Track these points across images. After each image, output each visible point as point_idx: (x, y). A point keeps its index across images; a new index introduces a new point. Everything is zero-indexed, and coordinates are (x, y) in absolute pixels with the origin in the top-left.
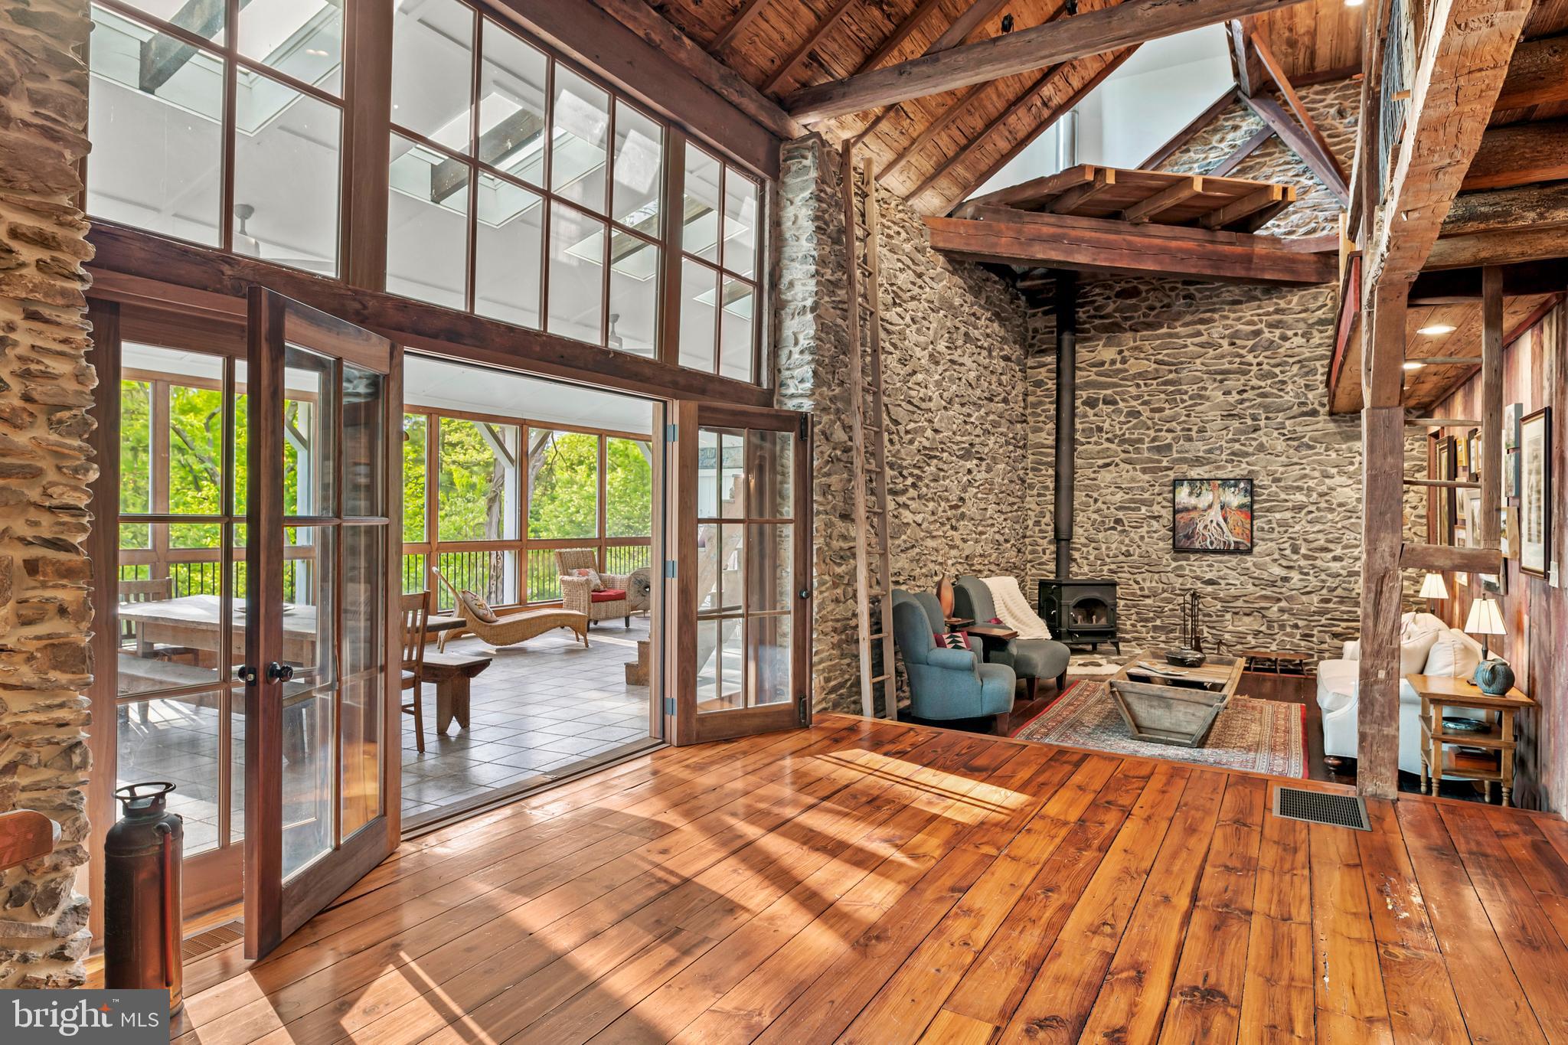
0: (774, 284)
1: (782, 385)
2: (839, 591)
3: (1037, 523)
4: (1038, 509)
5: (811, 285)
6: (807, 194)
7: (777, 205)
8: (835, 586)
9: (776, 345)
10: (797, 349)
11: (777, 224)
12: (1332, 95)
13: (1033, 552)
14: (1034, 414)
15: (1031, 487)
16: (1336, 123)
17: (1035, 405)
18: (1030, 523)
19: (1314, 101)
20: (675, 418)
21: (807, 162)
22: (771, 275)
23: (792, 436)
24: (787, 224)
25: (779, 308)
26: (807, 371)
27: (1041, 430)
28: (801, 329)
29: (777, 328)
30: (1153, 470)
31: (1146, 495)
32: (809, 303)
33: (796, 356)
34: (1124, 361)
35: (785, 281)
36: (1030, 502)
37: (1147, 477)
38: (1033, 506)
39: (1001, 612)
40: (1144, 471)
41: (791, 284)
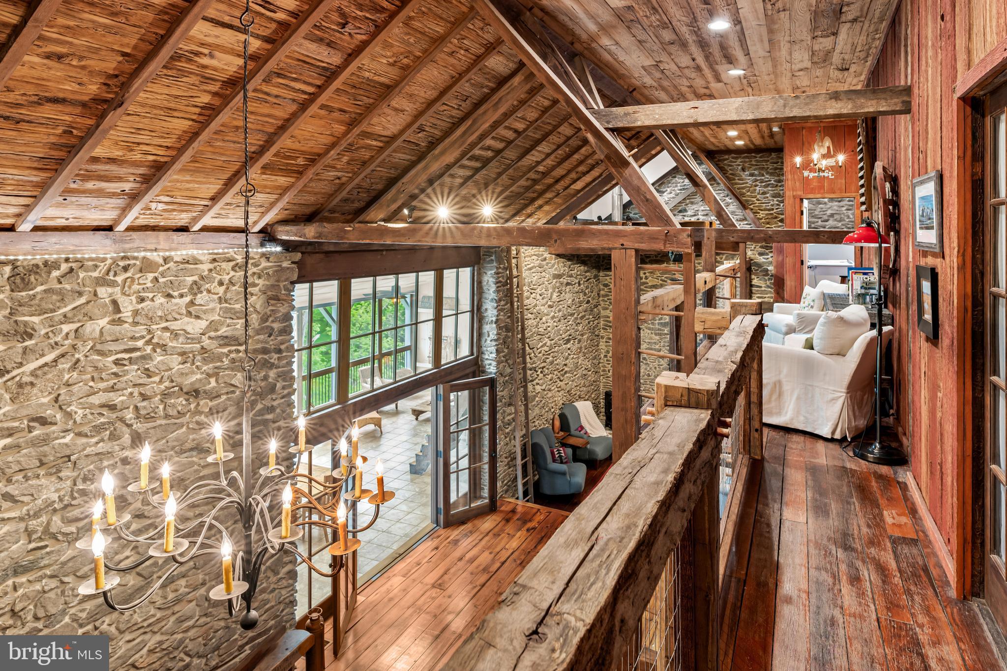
0: (479, 309)
1: (482, 353)
2: (508, 439)
3: (605, 356)
4: (606, 349)
5: (495, 312)
6: (493, 272)
7: (479, 274)
8: (506, 437)
9: (480, 335)
10: (489, 339)
11: (480, 283)
12: (739, 160)
13: (604, 371)
14: (603, 300)
15: (602, 337)
16: (742, 173)
17: (604, 296)
18: (602, 356)
19: (731, 162)
20: (441, 391)
21: (493, 258)
22: (478, 306)
23: (487, 388)
24: (484, 283)
25: (481, 320)
26: (493, 349)
27: (607, 309)
28: (491, 330)
29: (480, 328)
30: (660, 334)
31: (657, 347)
32: (494, 319)
33: (488, 342)
34: (646, 278)
35: (484, 308)
36: (602, 345)
37: (657, 337)
38: (604, 347)
39: (584, 423)
40: (656, 334)
41: (486, 309)
